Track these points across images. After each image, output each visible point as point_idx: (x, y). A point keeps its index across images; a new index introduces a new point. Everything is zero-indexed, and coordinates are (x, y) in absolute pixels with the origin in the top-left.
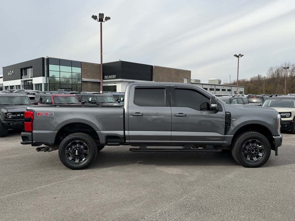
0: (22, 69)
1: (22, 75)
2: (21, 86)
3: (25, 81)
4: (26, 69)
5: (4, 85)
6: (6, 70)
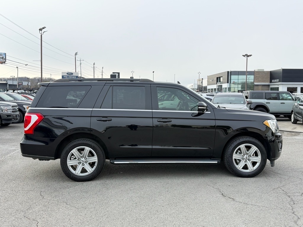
0: (217, 78)
1: (217, 82)
2: (217, 89)
4: (220, 78)
5: (208, 88)
6: (209, 77)
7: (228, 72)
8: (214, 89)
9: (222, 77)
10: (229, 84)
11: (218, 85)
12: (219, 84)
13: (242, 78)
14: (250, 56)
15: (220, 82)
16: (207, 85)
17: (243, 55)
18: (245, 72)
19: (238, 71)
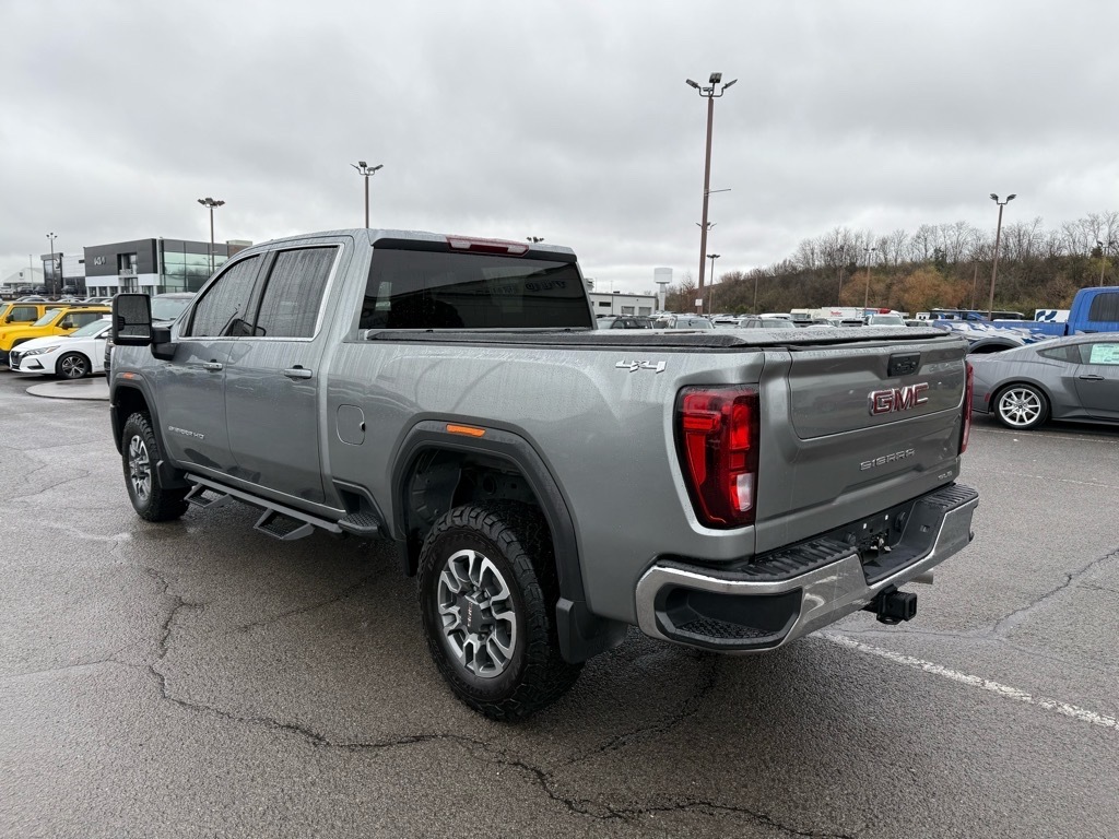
0: (119, 256)
1: (120, 267)
2: (119, 288)
3: (127, 280)
4: (128, 256)
5: (88, 285)
6: (91, 253)
7: (154, 241)
8: (111, 288)
9: (135, 254)
10: (157, 275)
11: (124, 276)
12: (125, 274)
13: (197, 262)
14: (221, 203)
15: (129, 266)
16: (83, 274)
17: (199, 201)
18: (208, 244)
19: (185, 242)
